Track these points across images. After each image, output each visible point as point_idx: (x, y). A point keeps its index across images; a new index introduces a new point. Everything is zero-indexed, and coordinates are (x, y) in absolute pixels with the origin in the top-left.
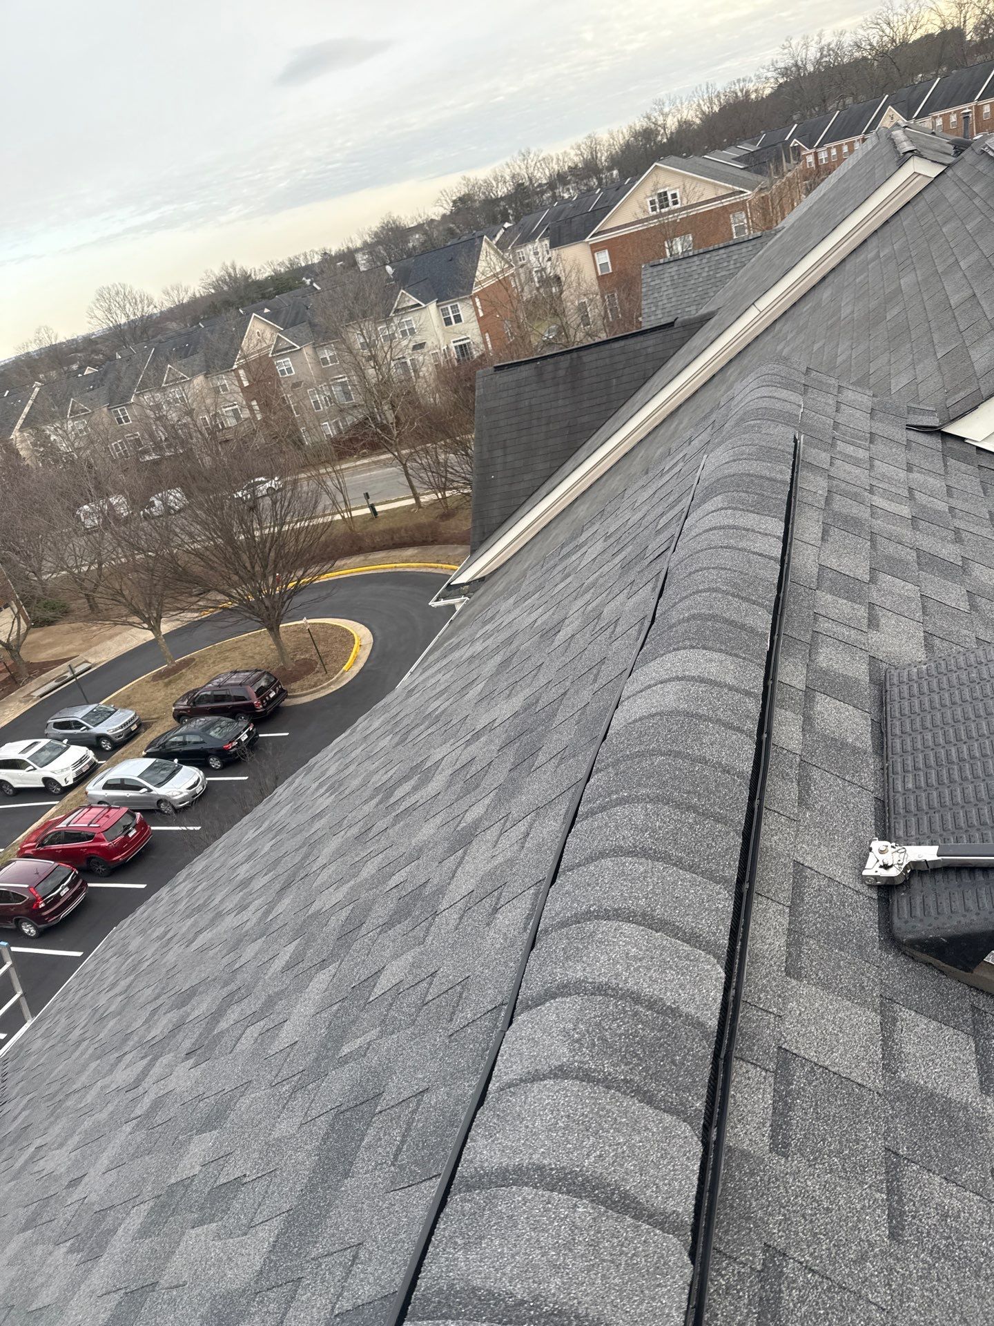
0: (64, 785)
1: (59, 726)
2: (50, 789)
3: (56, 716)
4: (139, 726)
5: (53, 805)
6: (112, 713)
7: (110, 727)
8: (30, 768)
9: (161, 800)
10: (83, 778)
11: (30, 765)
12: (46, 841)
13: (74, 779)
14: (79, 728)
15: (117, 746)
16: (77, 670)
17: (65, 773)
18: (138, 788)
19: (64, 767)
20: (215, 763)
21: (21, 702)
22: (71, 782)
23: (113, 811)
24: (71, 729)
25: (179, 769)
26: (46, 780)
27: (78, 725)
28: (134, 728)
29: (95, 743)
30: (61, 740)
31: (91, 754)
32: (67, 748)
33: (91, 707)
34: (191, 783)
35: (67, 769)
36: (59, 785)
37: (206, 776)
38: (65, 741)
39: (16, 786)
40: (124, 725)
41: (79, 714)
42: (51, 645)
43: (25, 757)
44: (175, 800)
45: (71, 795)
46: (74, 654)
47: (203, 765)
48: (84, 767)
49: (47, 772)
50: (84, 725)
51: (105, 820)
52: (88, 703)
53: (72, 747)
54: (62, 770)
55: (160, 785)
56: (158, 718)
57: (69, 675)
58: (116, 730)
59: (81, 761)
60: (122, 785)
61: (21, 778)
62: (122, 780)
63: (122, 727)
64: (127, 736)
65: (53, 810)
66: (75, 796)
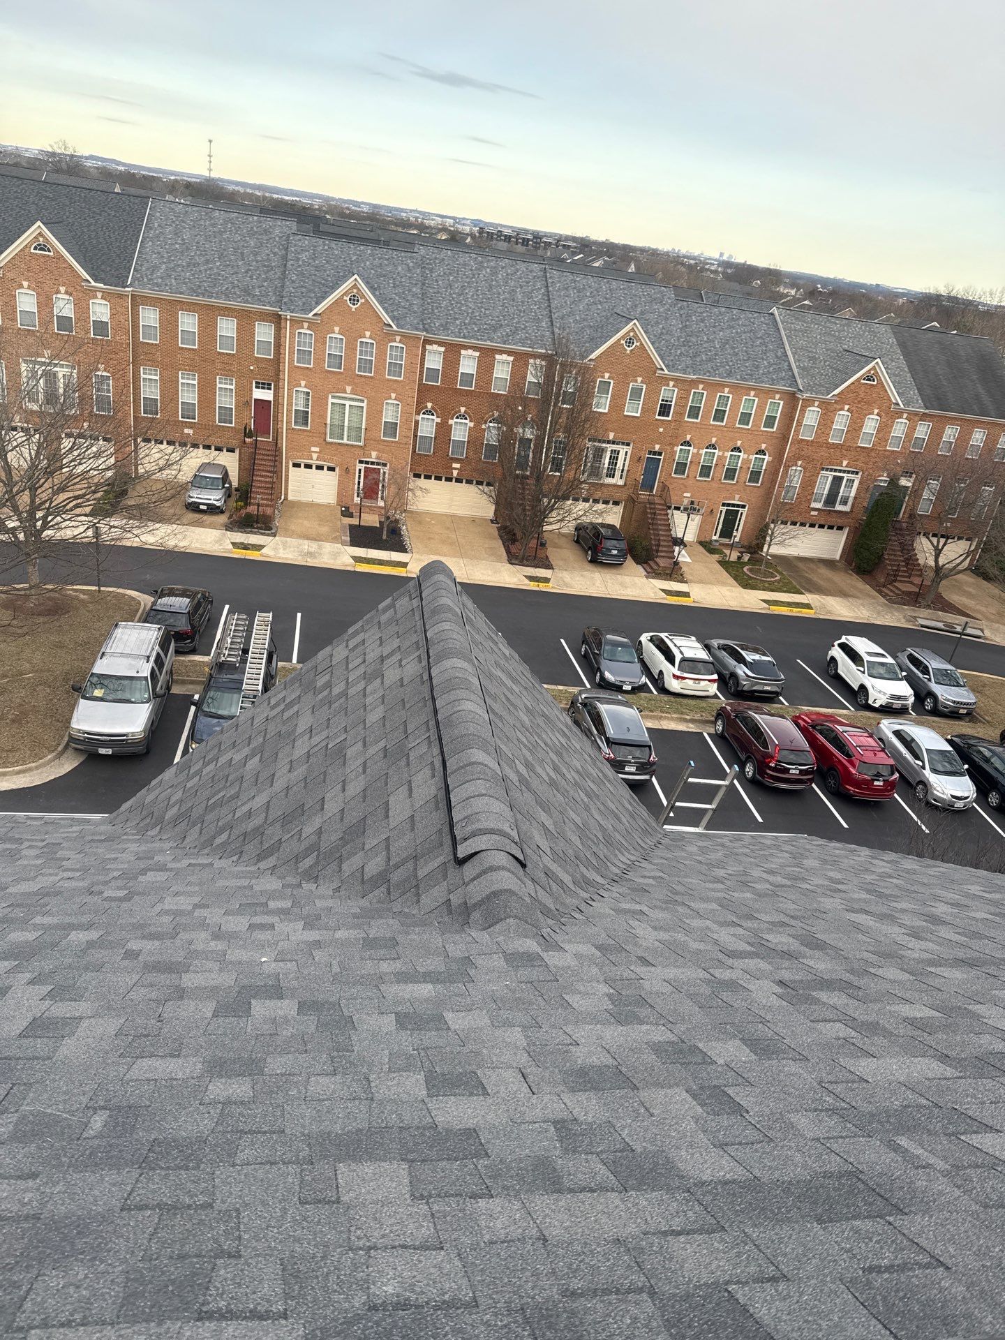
0: (870, 702)
1: (912, 659)
2: (858, 696)
3: (917, 650)
4: (967, 714)
5: (847, 708)
6: (958, 685)
7: (946, 694)
8: (862, 669)
9: (924, 784)
10: (887, 711)
11: (863, 666)
12: (819, 728)
13: (881, 706)
14: (924, 673)
15: (935, 712)
16: (969, 631)
17: (880, 696)
18: (917, 757)
19: (883, 690)
20: (994, 799)
21: (904, 617)
22: (877, 705)
23: (882, 754)
24: (918, 669)
25: (962, 774)
26: (863, 687)
27: (925, 670)
28: (962, 711)
29: (923, 695)
30: (902, 670)
31: (912, 699)
32: (901, 680)
33: (949, 667)
34: (959, 794)
35: (884, 694)
36: (867, 699)
37: (976, 801)
38: (904, 674)
39: (840, 671)
40: (958, 703)
41: (935, 663)
42: (970, 595)
43: (866, 658)
44: (933, 793)
45: (868, 714)
46: (979, 616)
47: (982, 792)
48: (897, 704)
49: (869, 682)
50: (929, 675)
51: (871, 754)
52: (950, 662)
53: (904, 682)
54: (880, 692)
55: (934, 771)
56: (988, 722)
57: (959, 629)
58: (948, 700)
59: (899, 698)
60: (909, 743)
61: (849, 670)
62: (913, 740)
63: (954, 702)
64: (951, 712)
65: (845, 712)
66: (869, 718)
